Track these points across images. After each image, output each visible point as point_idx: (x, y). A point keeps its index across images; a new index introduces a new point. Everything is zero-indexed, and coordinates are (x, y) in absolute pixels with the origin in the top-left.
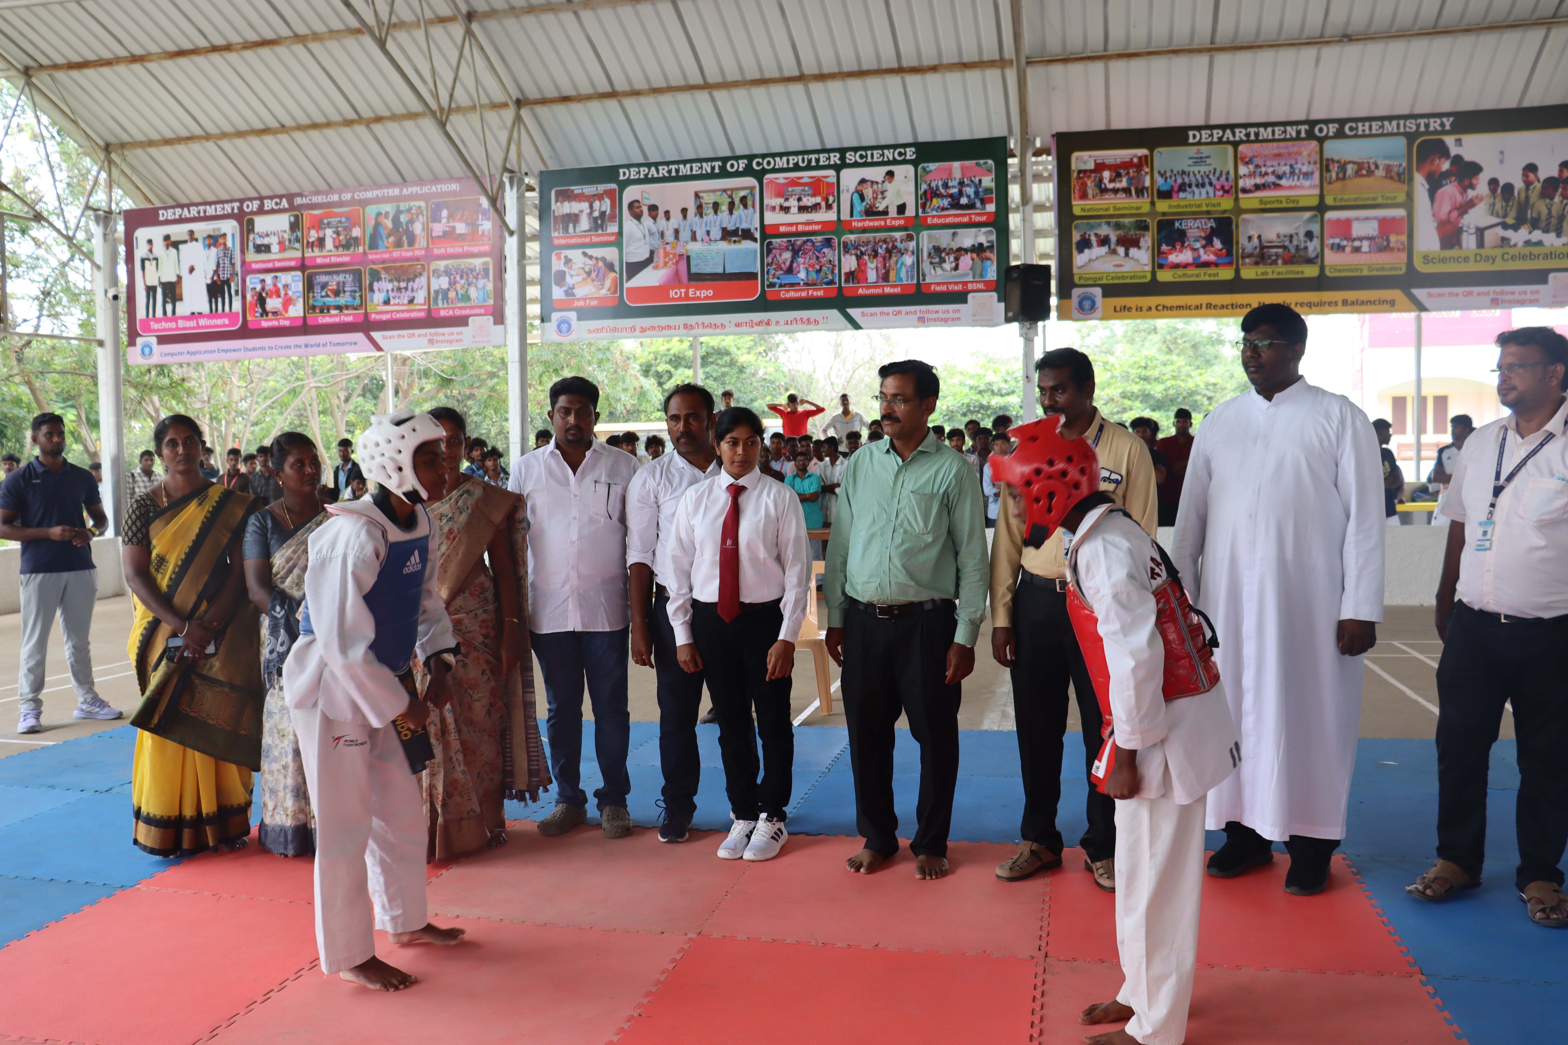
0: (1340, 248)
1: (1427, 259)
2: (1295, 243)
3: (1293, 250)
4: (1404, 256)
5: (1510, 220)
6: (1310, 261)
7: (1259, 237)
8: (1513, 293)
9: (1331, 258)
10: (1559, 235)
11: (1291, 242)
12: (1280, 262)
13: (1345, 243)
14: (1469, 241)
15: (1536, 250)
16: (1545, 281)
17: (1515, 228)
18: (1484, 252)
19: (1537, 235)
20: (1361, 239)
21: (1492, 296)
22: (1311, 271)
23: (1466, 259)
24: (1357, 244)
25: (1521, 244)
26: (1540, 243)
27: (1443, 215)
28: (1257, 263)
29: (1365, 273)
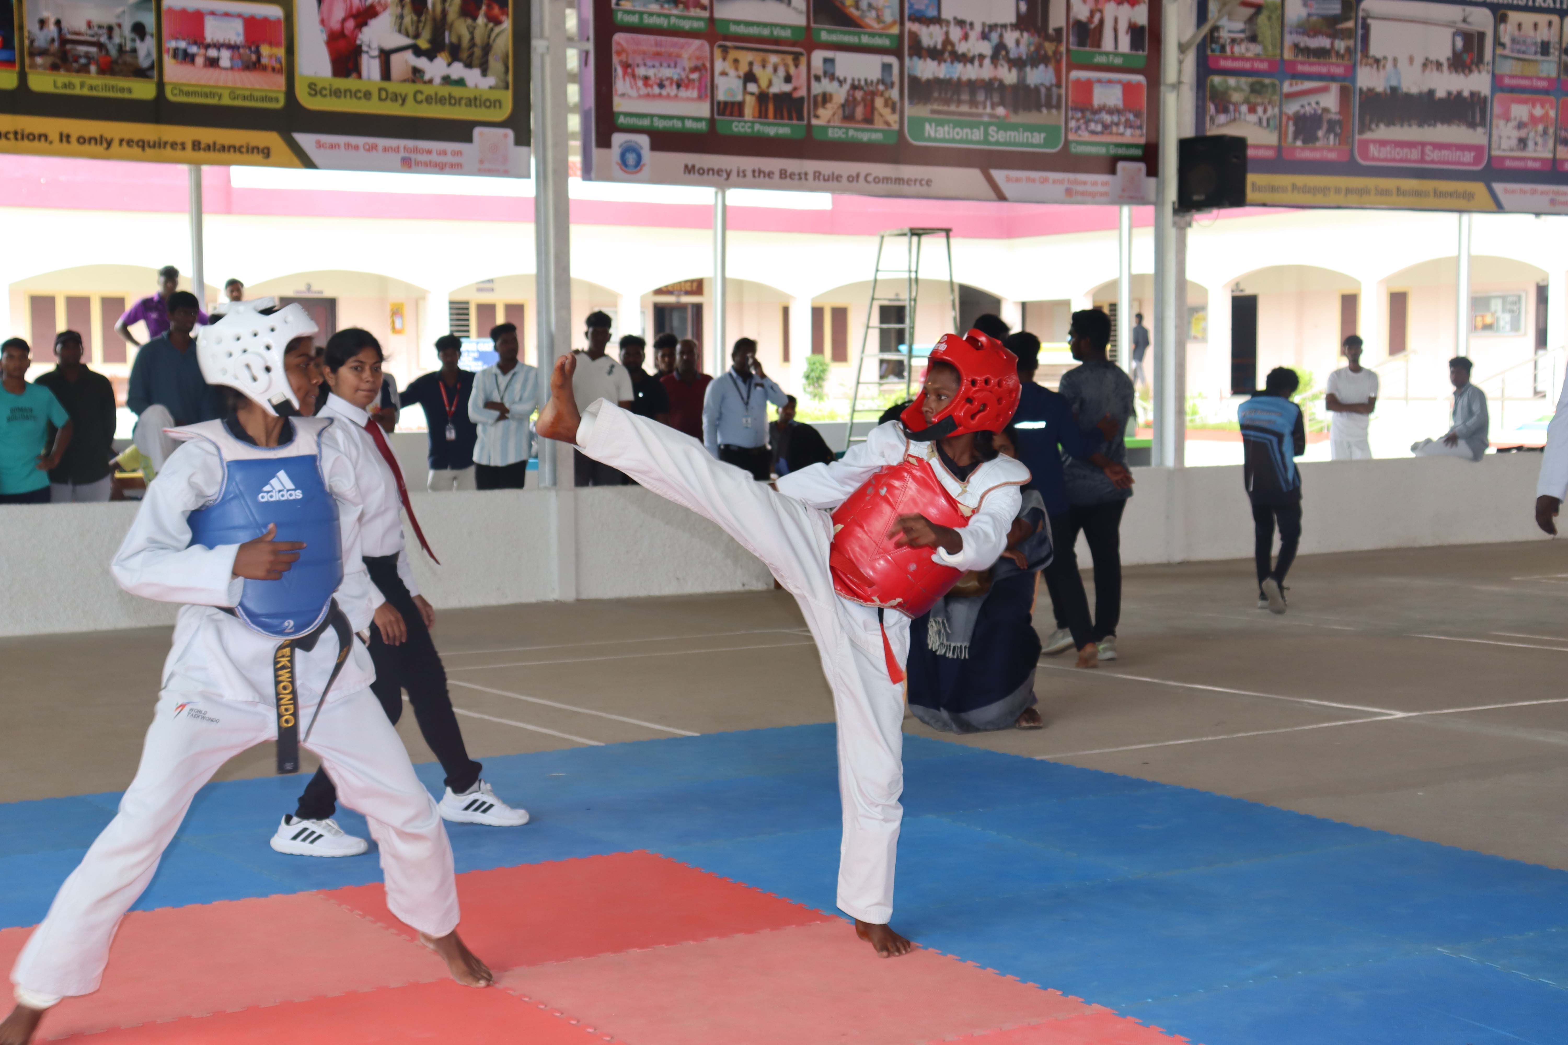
0: (187, 58)
1: (314, 89)
2: (117, 40)
3: (113, 52)
4: (281, 81)
5: (423, 44)
6: (141, 73)
7: (58, 23)
8: (429, 152)
9: (173, 71)
10: (484, 73)
11: (110, 37)
12: (93, 68)
13: (194, 49)
14: (371, 67)
15: (457, 91)
16: (469, 139)
17: (431, 55)
18: (392, 87)
19: (458, 70)
20: (218, 46)
21: (402, 154)
22: (144, 90)
23: (367, 95)
24: (212, 53)
25: (437, 80)
26: (461, 82)
27: (335, 24)
28: (55, 67)
29: (226, 101)
